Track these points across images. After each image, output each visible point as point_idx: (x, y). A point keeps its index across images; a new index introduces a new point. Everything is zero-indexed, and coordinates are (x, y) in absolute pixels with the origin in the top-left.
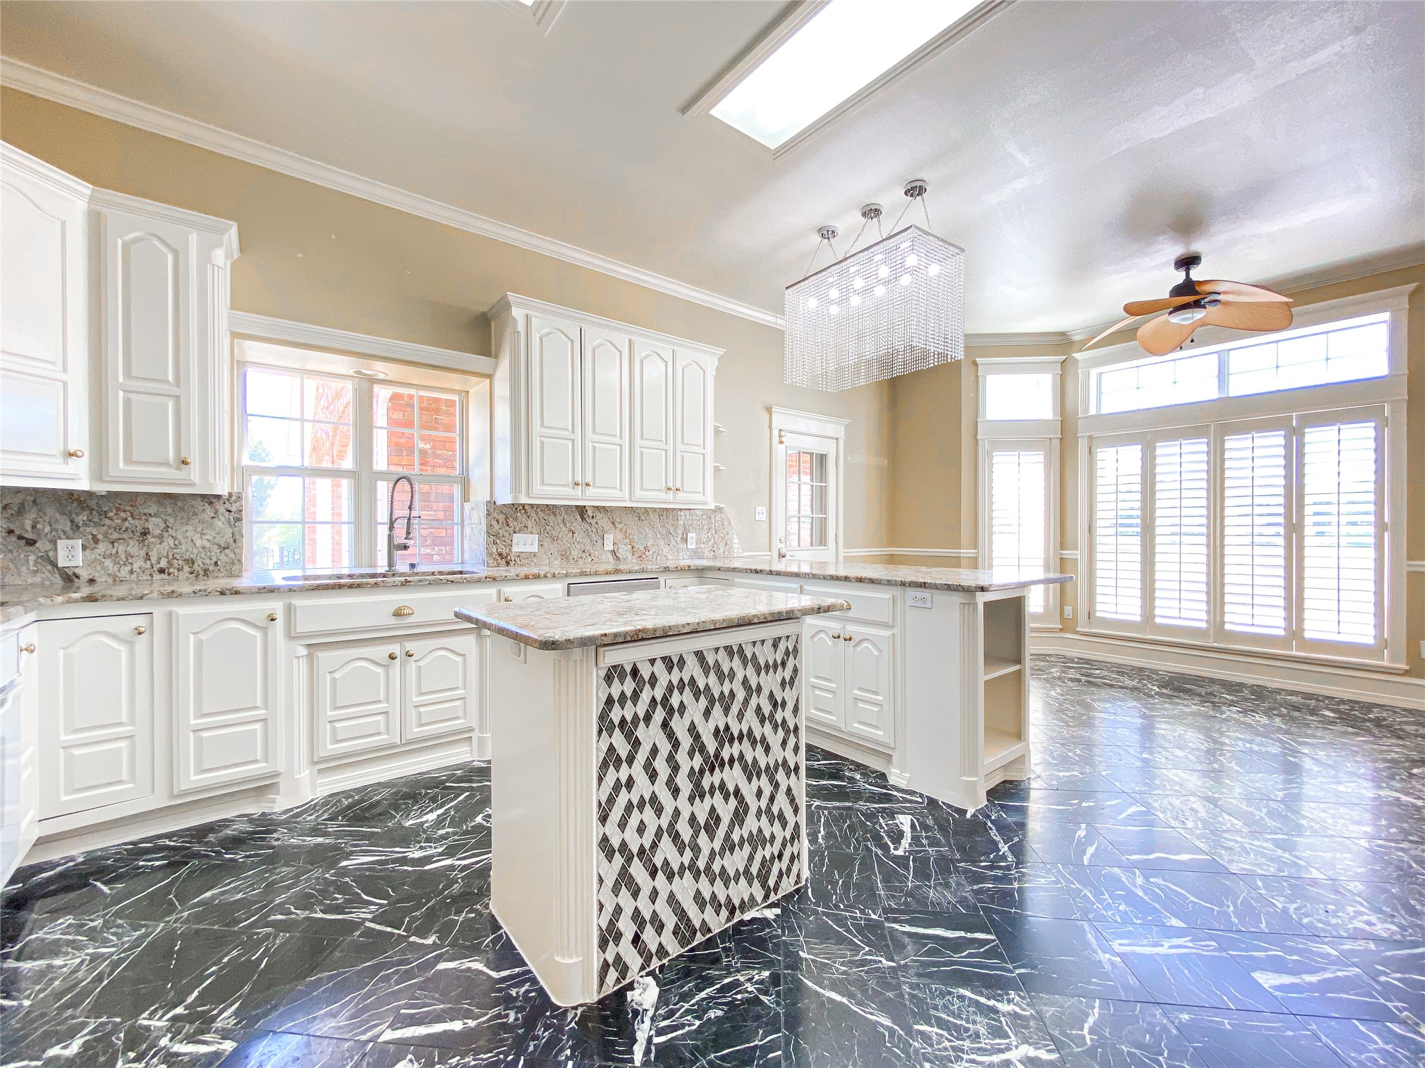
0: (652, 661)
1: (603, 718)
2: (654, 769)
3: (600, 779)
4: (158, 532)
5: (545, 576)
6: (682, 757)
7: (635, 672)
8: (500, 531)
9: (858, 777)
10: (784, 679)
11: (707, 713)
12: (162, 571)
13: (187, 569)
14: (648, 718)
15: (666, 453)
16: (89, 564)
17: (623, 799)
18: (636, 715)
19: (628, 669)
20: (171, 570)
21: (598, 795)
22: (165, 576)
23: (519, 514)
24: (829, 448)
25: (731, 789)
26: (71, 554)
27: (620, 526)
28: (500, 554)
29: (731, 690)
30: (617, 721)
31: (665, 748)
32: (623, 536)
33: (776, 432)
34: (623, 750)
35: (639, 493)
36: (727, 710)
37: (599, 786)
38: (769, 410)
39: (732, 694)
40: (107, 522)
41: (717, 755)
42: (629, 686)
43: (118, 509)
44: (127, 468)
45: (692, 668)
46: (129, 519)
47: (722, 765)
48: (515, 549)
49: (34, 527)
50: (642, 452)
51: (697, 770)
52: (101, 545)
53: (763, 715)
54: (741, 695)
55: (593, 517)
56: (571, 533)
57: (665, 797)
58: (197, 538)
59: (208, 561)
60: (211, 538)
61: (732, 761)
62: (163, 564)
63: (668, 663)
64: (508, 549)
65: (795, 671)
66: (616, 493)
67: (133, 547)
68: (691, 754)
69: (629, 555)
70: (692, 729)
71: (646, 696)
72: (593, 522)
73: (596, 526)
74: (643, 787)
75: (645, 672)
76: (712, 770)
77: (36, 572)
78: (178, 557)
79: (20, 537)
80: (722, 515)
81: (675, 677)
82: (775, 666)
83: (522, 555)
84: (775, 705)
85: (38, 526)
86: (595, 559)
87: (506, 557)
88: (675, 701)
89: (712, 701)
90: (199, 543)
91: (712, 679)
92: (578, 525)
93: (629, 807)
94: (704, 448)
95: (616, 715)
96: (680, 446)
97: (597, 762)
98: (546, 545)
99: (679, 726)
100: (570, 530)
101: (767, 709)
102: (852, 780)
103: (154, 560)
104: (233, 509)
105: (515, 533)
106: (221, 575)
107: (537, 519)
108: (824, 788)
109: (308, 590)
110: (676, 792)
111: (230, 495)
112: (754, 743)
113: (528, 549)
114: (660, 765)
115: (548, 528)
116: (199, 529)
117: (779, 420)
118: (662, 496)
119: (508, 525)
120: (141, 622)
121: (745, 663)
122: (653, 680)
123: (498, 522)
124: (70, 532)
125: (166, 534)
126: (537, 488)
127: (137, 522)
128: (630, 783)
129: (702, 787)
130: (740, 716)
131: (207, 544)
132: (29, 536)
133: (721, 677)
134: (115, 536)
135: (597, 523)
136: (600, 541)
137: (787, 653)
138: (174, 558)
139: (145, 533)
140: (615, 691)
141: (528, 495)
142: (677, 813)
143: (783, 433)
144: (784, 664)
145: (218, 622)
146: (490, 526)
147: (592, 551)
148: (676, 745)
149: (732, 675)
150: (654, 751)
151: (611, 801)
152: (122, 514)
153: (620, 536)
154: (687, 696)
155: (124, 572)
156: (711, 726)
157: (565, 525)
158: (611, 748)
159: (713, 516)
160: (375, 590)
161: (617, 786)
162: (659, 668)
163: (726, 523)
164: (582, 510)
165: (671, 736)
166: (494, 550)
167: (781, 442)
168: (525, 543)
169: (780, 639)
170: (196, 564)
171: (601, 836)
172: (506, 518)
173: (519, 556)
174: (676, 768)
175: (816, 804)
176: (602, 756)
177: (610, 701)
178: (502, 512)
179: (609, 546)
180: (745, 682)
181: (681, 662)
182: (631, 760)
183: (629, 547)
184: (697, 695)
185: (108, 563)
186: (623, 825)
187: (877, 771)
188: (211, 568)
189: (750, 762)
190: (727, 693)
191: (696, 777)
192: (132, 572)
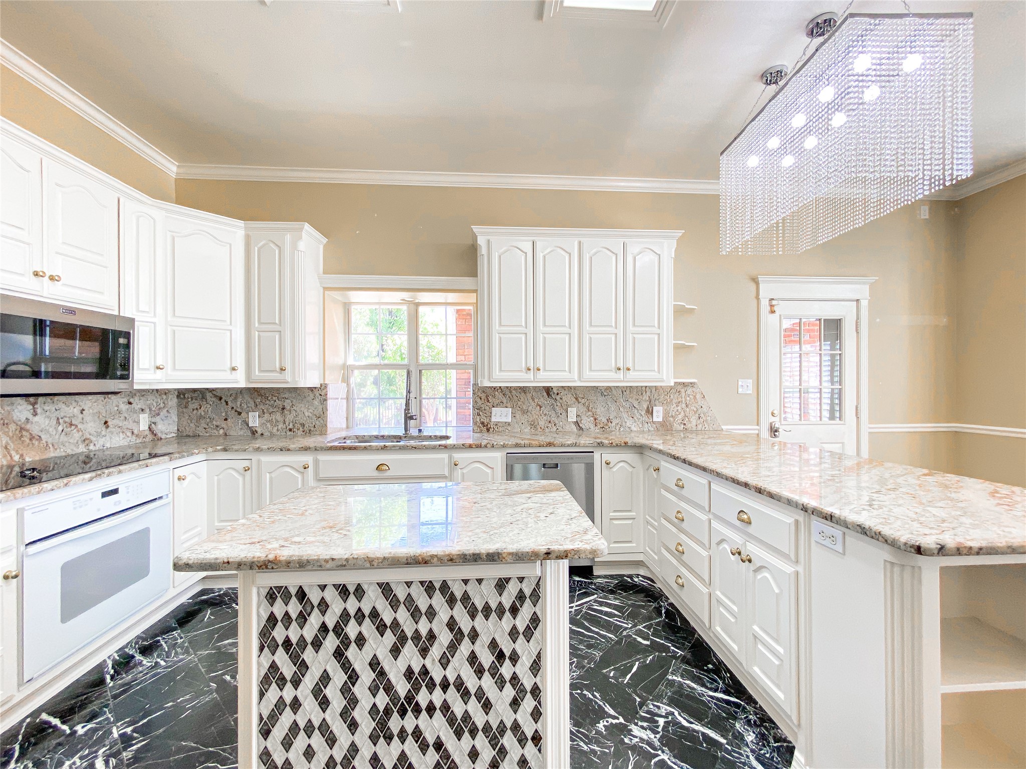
0: (323, 588)
1: (265, 635)
2: (325, 696)
3: (262, 695)
4: (288, 408)
5: (486, 446)
6: (360, 690)
7: (302, 595)
8: (482, 406)
9: (750, 737)
10: (514, 628)
11: (395, 651)
12: (290, 430)
13: (301, 429)
14: (317, 644)
15: (616, 337)
16: (262, 425)
17: (286, 719)
18: (302, 638)
19: (293, 591)
20: (294, 430)
21: (259, 709)
22: (292, 433)
23: (496, 393)
24: (844, 311)
25: (431, 740)
26: (254, 420)
27: (583, 401)
28: (483, 423)
29: (431, 631)
30: (280, 641)
31: (339, 678)
32: (585, 409)
33: (765, 303)
34: (288, 669)
35: (587, 374)
36: (424, 652)
37: (261, 700)
38: (755, 281)
39: (432, 636)
40: (268, 402)
41: (410, 698)
42: (294, 608)
43: (272, 395)
44: (260, 374)
45: (374, 599)
46: (277, 400)
47: (417, 710)
48: (494, 419)
49: (241, 405)
50: (591, 338)
51: (381, 708)
52: (266, 415)
53: (480, 664)
54: (445, 637)
55: (558, 394)
56: (538, 407)
57: (338, 727)
58: (305, 411)
59: (311, 425)
60: (312, 411)
61: (431, 709)
62: (291, 426)
63: (343, 591)
64: (488, 420)
65: (535, 620)
66: (566, 375)
67: (278, 416)
68: (374, 690)
69: (592, 426)
70: (374, 664)
71: (315, 620)
72: (558, 398)
73: (561, 401)
74: (310, 710)
75: (314, 597)
76: (403, 713)
77: (241, 429)
78: (297, 422)
79: (236, 411)
80: (694, 389)
81: (352, 605)
82: (501, 611)
83: (499, 424)
84: (501, 656)
85: (243, 405)
86: (560, 429)
87: (487, 425)
88: (352, 630)
89: (402, 639)
90: (307, 414)
91: (403, 615)
92: (544, 400)
93: (294, 728)
94: (659, 328)
95: (279, 634)
96: (630, 328)
97: (259, 676)
98: (518, 417)
99: (358, 659)
100: (538, 405)
101: (486, 659)
102: (739, 737)
103: (287, 423)
104: (322, 394)
105: (494, 407)
106: (317, 433)
107: (510, 396)
108: (691, 735)
109: (325, 450)
110: (353, 726)
111: (321, 385)
112: (465, 695)
113: (504, 420)
114: (332, 692)
115: (519, 403)
116: (307, 406)
117: (767, 290)
118: (612, 375)
119: (488, 401)
120: (246, 464)
121: (451, 601)
122: (324, 606)
123: (481, 399)
124: (254, 408)
125: (292, 409)
126: (497, 374)
127: (280, 403)
128: (296, 705)
129: (389, 728)
130: (444, 662)
131: (310, 415)
132: (239, 410)
133: (415, 614)
134: (271, 410)
135: (561, 399)
136: (564, 414)
137: (521, 597)
138: (296, 423)
139: (283, 409)
140: (279, 609)
141: (489, 380)
142: (354, 749)
143: (774, 302)
144: (514, 611)
145: (280, 467)
146: (475, 402)
147: (557, 422)
148: (353, 677)
149: (431, 614)
150: (325, 678)
151: (274, 717)
152: (274, 398)
153: (583, 409)
154: (368, 629)
155: (275, 430)
156: (401, 664)
157: (533, 400)
158: (273, 667)
159: (683, 390)
160: (366, 451)
161: (280, 705)
162: (331, 595)
163: (698, 396)
164: (548, 390)
165: (346, 666)
166: (478, 420)
167: (773, 312)
168: (501, 415)
169: (508, 580)
170: (305, 428)
171: (262, 748)
172: (487, 396)
173: (496, 425)
174: (353, 702)
175: (665, 757)
176: (263, 672)
177: (272, 620)
178: (484, 392)
179: (572, 417)
180: (452, 624)
181: (359, 592)
182: (296, 683)
183: (592, 419)
184: (381, 628)
185: (269, 425)
186: (287, 744)
187: (785, 740)
188: (312, 429)
189: (459, 716)
190: (424, 632)
191: (381, 718)
192: (278, 430)
